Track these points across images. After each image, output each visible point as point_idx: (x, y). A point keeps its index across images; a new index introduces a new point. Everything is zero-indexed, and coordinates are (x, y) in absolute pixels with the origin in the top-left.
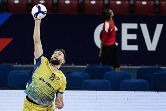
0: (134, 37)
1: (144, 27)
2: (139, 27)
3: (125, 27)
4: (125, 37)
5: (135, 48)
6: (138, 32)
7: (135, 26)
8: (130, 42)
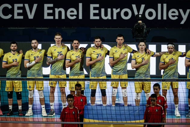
0: (21, 11)
1: (27, 6)
2: (24, 6)
3: (16, 6)
4: (16, 11)
5: (22, 17)
6: (23, 8)
7: (21, 5)
8: (19, 14)
